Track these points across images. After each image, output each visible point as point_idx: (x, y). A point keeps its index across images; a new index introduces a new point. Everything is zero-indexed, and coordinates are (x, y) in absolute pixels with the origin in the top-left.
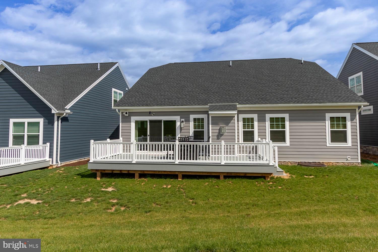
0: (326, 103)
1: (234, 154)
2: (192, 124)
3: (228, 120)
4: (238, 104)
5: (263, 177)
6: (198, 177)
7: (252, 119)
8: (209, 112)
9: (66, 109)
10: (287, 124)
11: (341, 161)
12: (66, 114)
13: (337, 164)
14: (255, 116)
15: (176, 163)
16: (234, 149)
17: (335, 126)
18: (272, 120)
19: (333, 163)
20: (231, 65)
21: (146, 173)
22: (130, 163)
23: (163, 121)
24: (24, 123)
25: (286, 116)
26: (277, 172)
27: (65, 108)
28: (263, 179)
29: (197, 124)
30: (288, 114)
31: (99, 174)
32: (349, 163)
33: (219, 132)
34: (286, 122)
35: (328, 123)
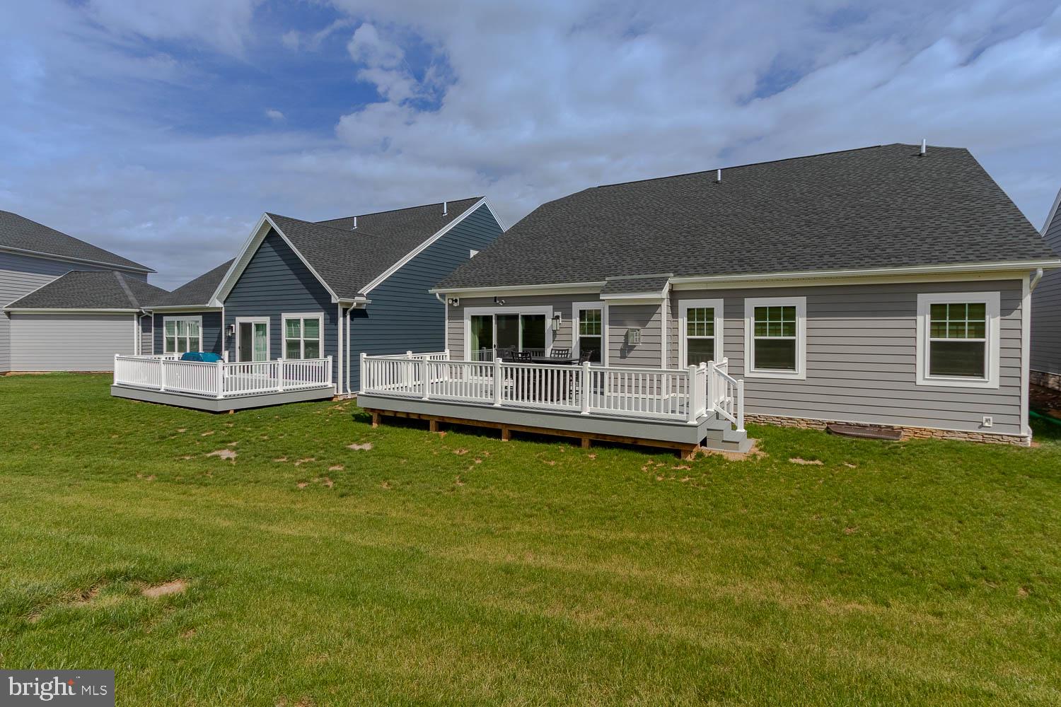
0: (916, 264)
1: (659, 393)
2: (576, 322)
3: (646, 313)
4: (672, 275)
5: (676, 450)
6: (541, 439)
7: (711, 312)
8: (601, 295)
9: (362, 295)
10: (801, 322)
11: (959, 429)
12: (357, 304)
13: (945, 434)
14: (718, 304)
15: (495, 405)
16: (659, 381)
17: (946, 330)
18: (759, 312)
19: (933, 431)
20: (719, 179)
21: (447, 421)
22: (419, 401)
23: (520, 317)
24: (299, 320)
25: (800, 303)
26: (723, 441)
27: (359, 292)
28: (671, 457)
29: (586, 322)
30: (805, 298)
31: (375, 417)
32: (986, 434)
33: (626, 342)
34: (797, 318)
35: (923, 322)
